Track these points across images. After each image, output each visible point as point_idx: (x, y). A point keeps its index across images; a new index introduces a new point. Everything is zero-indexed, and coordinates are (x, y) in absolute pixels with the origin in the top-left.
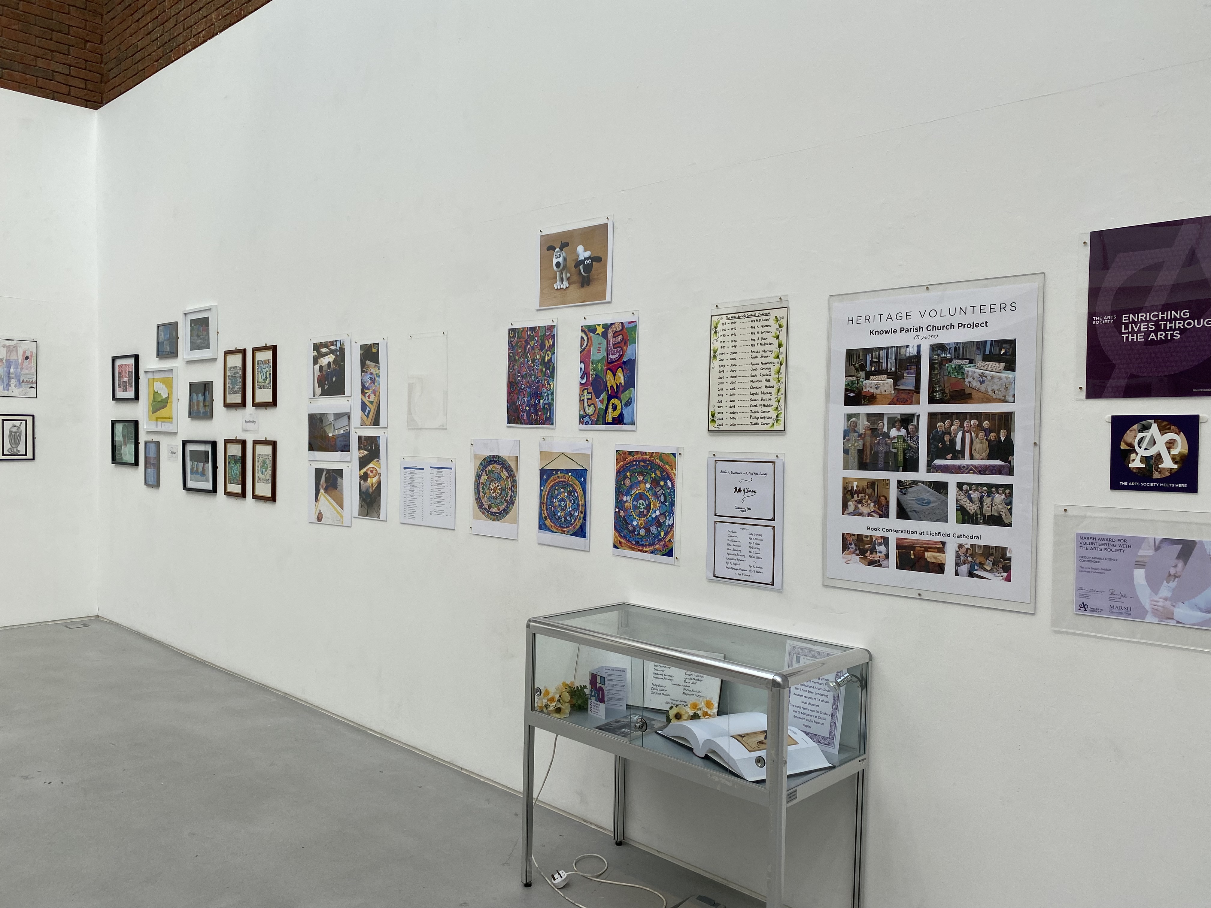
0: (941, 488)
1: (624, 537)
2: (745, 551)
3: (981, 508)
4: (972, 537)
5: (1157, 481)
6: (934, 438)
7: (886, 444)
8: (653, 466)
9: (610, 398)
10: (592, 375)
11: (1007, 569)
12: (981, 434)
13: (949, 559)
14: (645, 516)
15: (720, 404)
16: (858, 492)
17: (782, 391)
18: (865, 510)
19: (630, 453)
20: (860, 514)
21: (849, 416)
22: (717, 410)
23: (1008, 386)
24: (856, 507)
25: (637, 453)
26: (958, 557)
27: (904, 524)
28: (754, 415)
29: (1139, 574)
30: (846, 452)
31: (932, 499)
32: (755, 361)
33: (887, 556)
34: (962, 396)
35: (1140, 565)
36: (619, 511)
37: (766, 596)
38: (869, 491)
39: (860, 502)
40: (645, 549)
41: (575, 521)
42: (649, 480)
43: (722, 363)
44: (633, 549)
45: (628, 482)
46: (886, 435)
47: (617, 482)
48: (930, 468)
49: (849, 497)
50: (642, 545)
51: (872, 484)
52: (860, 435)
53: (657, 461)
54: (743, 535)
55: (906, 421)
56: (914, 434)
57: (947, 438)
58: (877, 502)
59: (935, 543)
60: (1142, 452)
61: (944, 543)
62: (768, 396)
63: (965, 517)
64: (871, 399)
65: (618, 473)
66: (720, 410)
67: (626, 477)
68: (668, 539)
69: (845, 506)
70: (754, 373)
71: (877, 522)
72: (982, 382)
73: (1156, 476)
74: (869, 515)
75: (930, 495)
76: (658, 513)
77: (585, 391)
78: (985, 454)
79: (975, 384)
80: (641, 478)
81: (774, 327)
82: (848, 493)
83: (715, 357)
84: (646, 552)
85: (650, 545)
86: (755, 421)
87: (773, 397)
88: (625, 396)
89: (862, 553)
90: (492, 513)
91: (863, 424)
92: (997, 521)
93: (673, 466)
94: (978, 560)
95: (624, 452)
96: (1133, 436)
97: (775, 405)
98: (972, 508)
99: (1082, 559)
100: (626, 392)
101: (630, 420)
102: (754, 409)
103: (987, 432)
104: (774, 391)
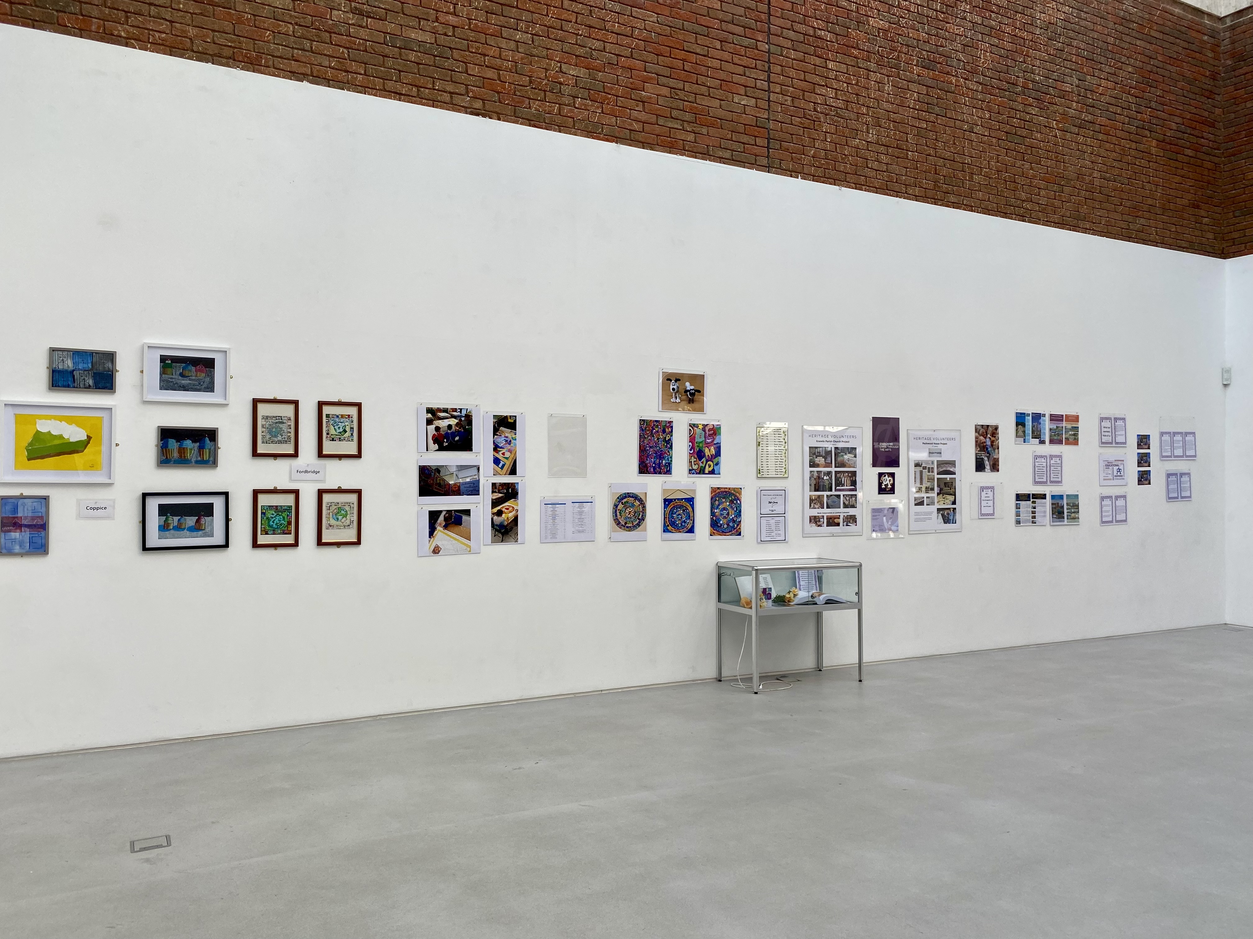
0: (839, 496)
1: (716, 530)
2: (773, 528)
3: (849, 503)
4: (847, 513)
5: (888, 491)
6: (837, 479)
7: (823, 482)
8: (731, 494)
9: (707, 461)
10: (697, 449)
11: (856, 522)
12: (849, 478)
13: (841, 521)
14: (726, 518)
15: (762, 466)
16: (814, 500)
17: (787, 461)
18: (817, 506)
19: (718, 488)
20: (815, 508)
21: (811, 472)
22: (761, 468)
23: (855, 463)
24: (814, 506)
25: (722, 488)
26: (843, 520)
27: (829, 510)
28: (776, 471)
29: (884, 518)
30: (810, 485)
31: (836, 500)
32: (776, 448)
33: (823, 522)
34: (843, 465)
35: (885, 516)
36: (713, 518)
37: (782, 545)
38: (818, 499)
39: (815, 504)
40: (727, 534)
41: (687, 525)
42: (729, 501)
43: (762, 448)
44: (721, 535)
45: (717, 503)
46: (823, 478)
47: (711, 503)
48: (836, 490)
49: (811, 502)
50: (725, 532)
51: (819, 496)
52: (815, 479)
53: (733, 491)
54: (772, 521)
55: (829, 473)
56: (831, 478)
57: (840, 479)
58: (821, 503)
59: (837, 516)
60: (885, 483)
61: (840, 516)
62: (781, 463)
63: (846, 506)
64: (818, 466)
65: (712, 498)
66: (762, 468)
67: (716, 500)
68: (738, 527)
69: (810, 506)
70: (776, 453)
71: (821, 510)
72: (848, 461)
73: (887, 490)
74: (818, 508)
75: (836, 499)
76: (733, 516)
77: (693, 457)
78: (850, 485)
79: (847, 461)
80: (724, 500)
81: (783, 435)
82: (811, 500)
83: (759, 445)
84: (728, 535)
85: (729, 532)
86: (777, 473)
87: (784, 463)
88: (715, 460)
89: (816, 522)
90: (627, 527)
91: (816, 474)
92: (853, 506)
93: (740, 494)
94: (849, 520)
95: (715, 488)
96: (883, 478)
97: (785, 466)
98: (847, 503)
99: (873, 516)
100: (716, 458)
101: (718, 473)
102: (777, 468)
103: (850, 477)
104: (784, 461)
